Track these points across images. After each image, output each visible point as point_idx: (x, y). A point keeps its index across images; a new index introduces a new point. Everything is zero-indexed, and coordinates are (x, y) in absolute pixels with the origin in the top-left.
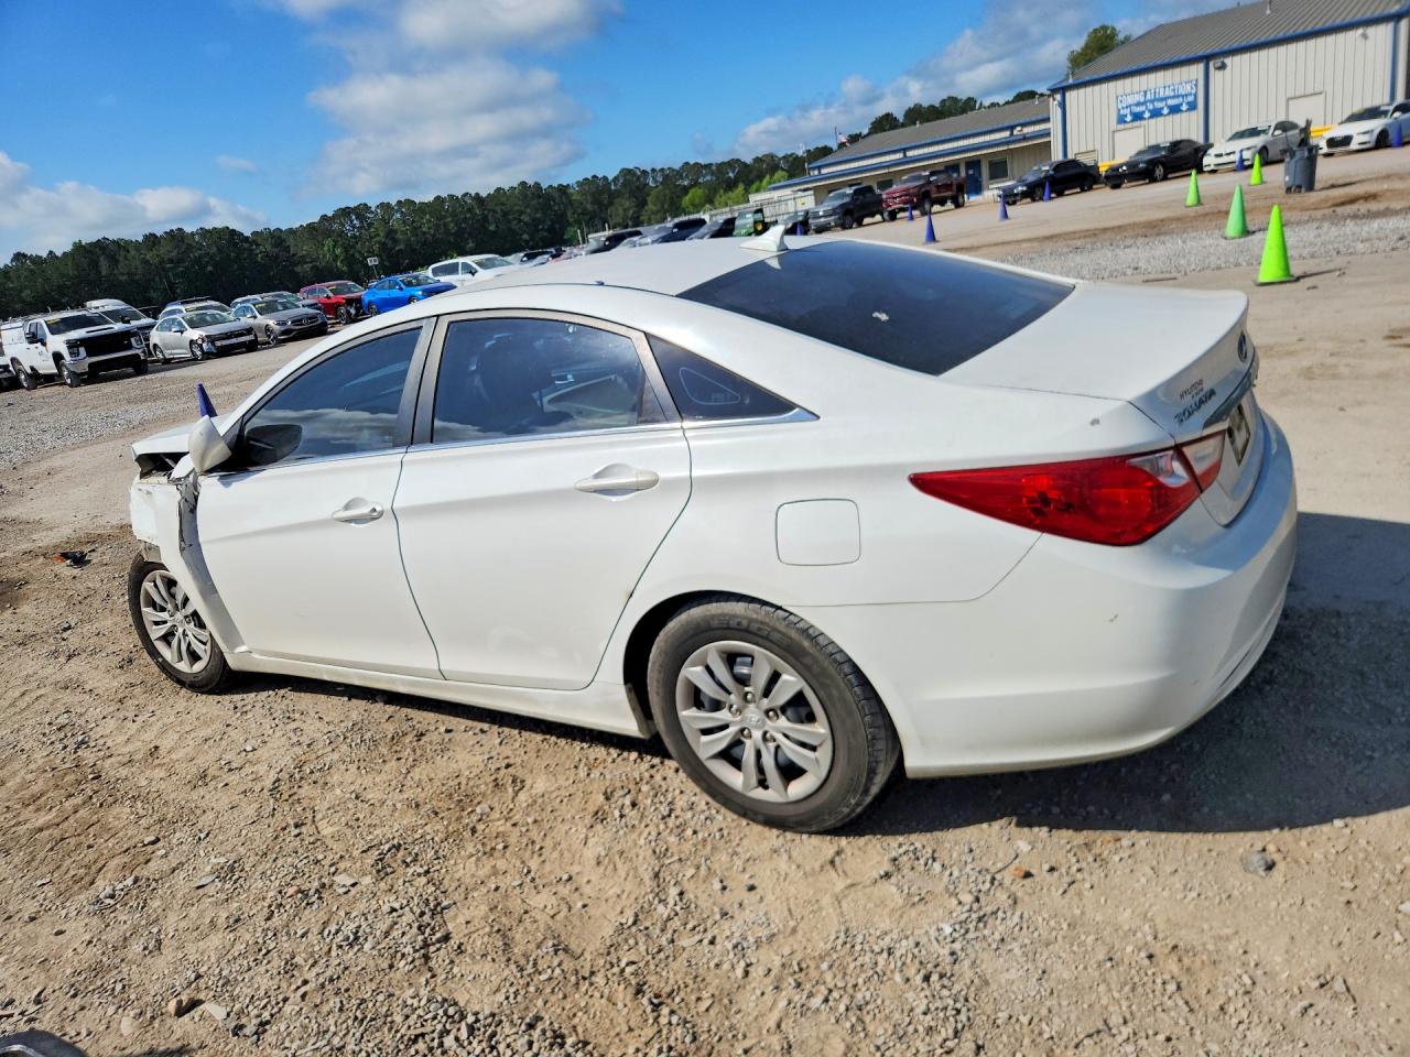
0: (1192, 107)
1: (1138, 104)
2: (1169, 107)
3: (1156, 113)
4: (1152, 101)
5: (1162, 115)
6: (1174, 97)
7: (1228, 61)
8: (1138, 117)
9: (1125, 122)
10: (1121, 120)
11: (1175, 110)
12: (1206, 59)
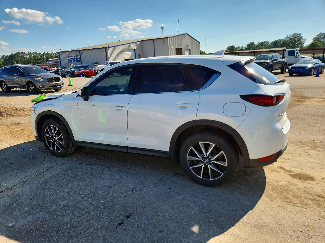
0: (79, 61)
1: (71, 59)
2: (76, 60)
3: (74, 61)
4: (73, 58)
5: (75, 62)
6: (76, 58)
7: (83, 51)
8: (71, 61)
9: (70, 62)
10: (69, 62)
11: (77, 61)
12: (80, 51)
